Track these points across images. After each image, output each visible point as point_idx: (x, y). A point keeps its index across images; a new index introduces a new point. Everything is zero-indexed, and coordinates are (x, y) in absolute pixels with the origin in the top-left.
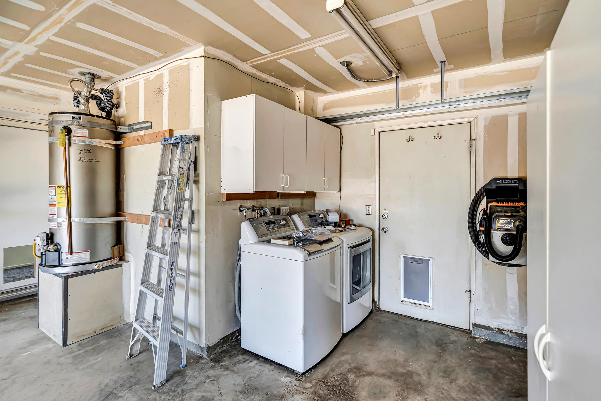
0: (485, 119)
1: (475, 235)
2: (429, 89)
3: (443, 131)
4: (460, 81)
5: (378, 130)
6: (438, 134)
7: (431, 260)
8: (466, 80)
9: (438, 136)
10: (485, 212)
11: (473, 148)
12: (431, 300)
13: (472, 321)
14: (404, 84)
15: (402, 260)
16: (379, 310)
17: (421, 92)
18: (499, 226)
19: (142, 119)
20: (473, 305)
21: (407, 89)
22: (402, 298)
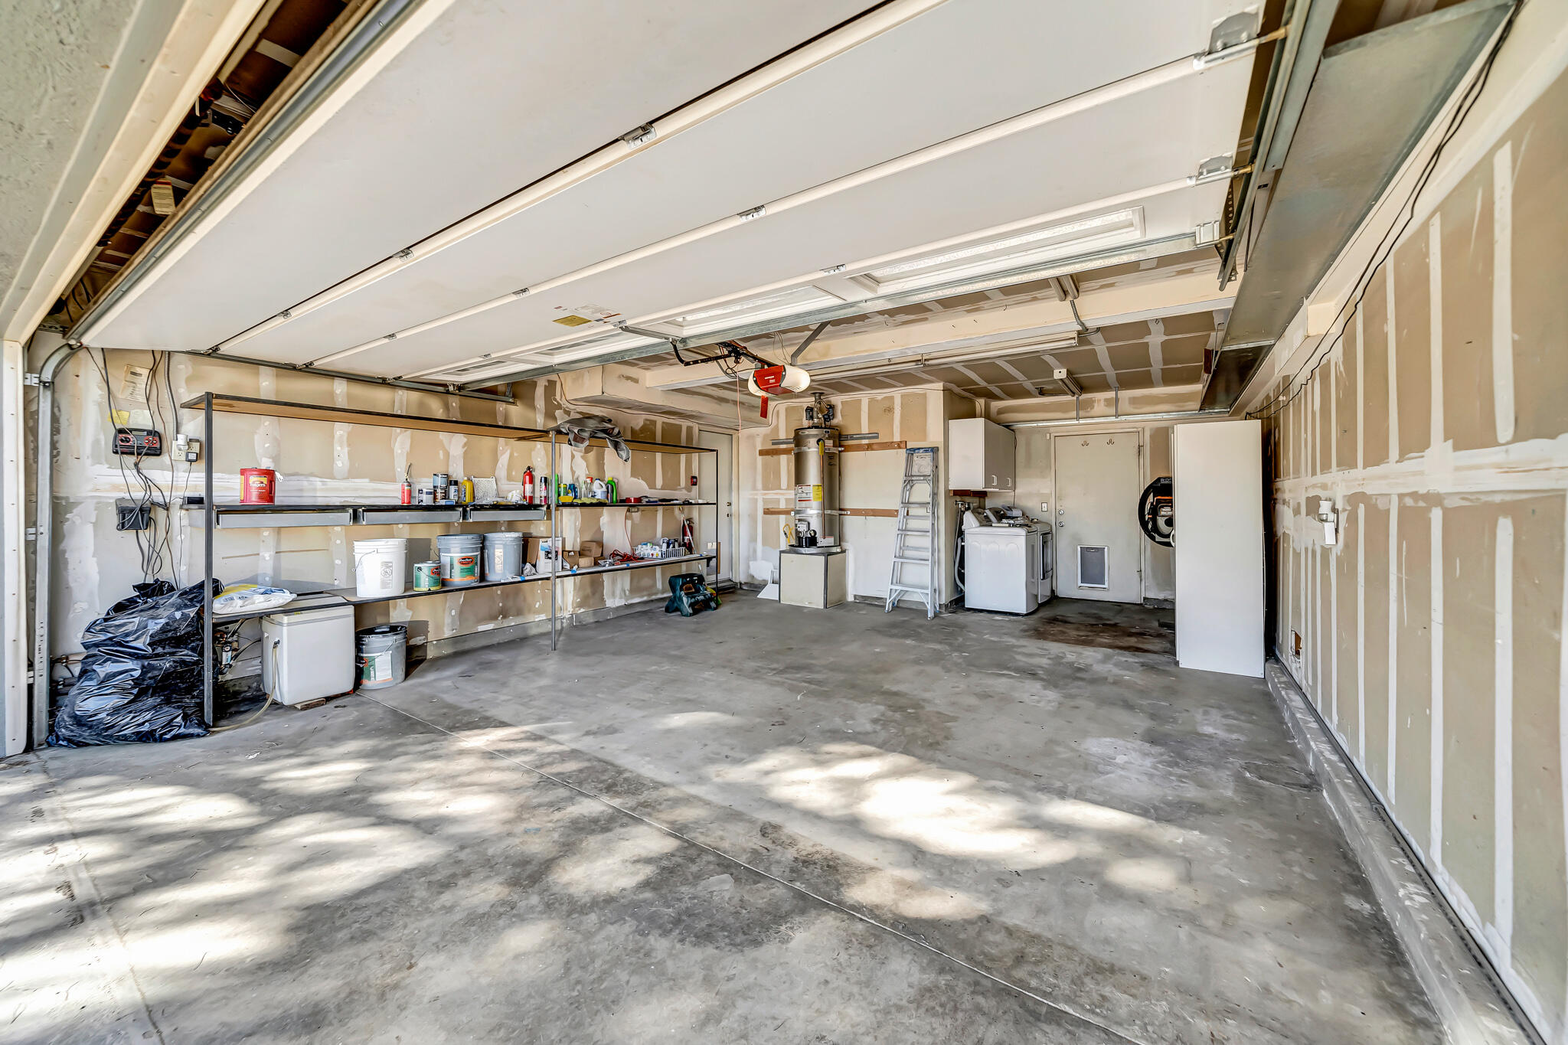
0: (1151, 430)
1: (1144, 523)
2: (1102, 403)
3: (1115, 438)
4: (1130, 398)
5: (1053, 435)
6: (1110, 441)
7: (1106, 550)
8: (1134, 398)
9: (1111, 442)
10: (1152, 504)
11: (1141, 453)
12: (1106, 583)
13: (1143, 596)
14: (1084, 396)
15: (1079, 549)
16: (1057, 598)
17: (1096, 404)
18: (1162, 513)
19: (865, 430)
20: (1143, 582)
21: (1085, 401)
22: (1080, 584)
